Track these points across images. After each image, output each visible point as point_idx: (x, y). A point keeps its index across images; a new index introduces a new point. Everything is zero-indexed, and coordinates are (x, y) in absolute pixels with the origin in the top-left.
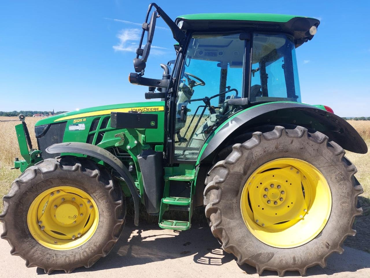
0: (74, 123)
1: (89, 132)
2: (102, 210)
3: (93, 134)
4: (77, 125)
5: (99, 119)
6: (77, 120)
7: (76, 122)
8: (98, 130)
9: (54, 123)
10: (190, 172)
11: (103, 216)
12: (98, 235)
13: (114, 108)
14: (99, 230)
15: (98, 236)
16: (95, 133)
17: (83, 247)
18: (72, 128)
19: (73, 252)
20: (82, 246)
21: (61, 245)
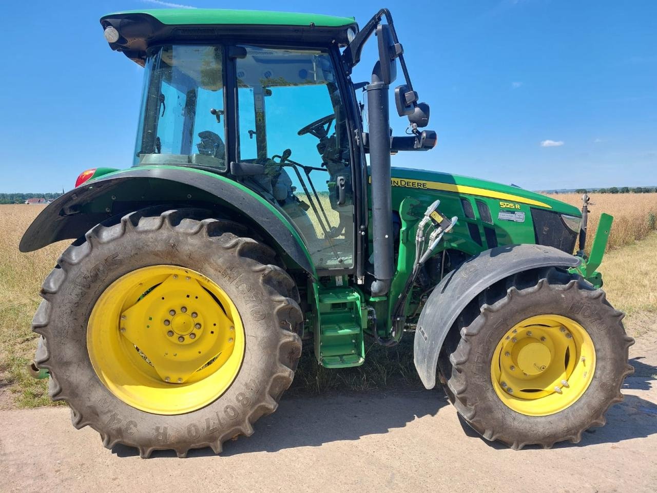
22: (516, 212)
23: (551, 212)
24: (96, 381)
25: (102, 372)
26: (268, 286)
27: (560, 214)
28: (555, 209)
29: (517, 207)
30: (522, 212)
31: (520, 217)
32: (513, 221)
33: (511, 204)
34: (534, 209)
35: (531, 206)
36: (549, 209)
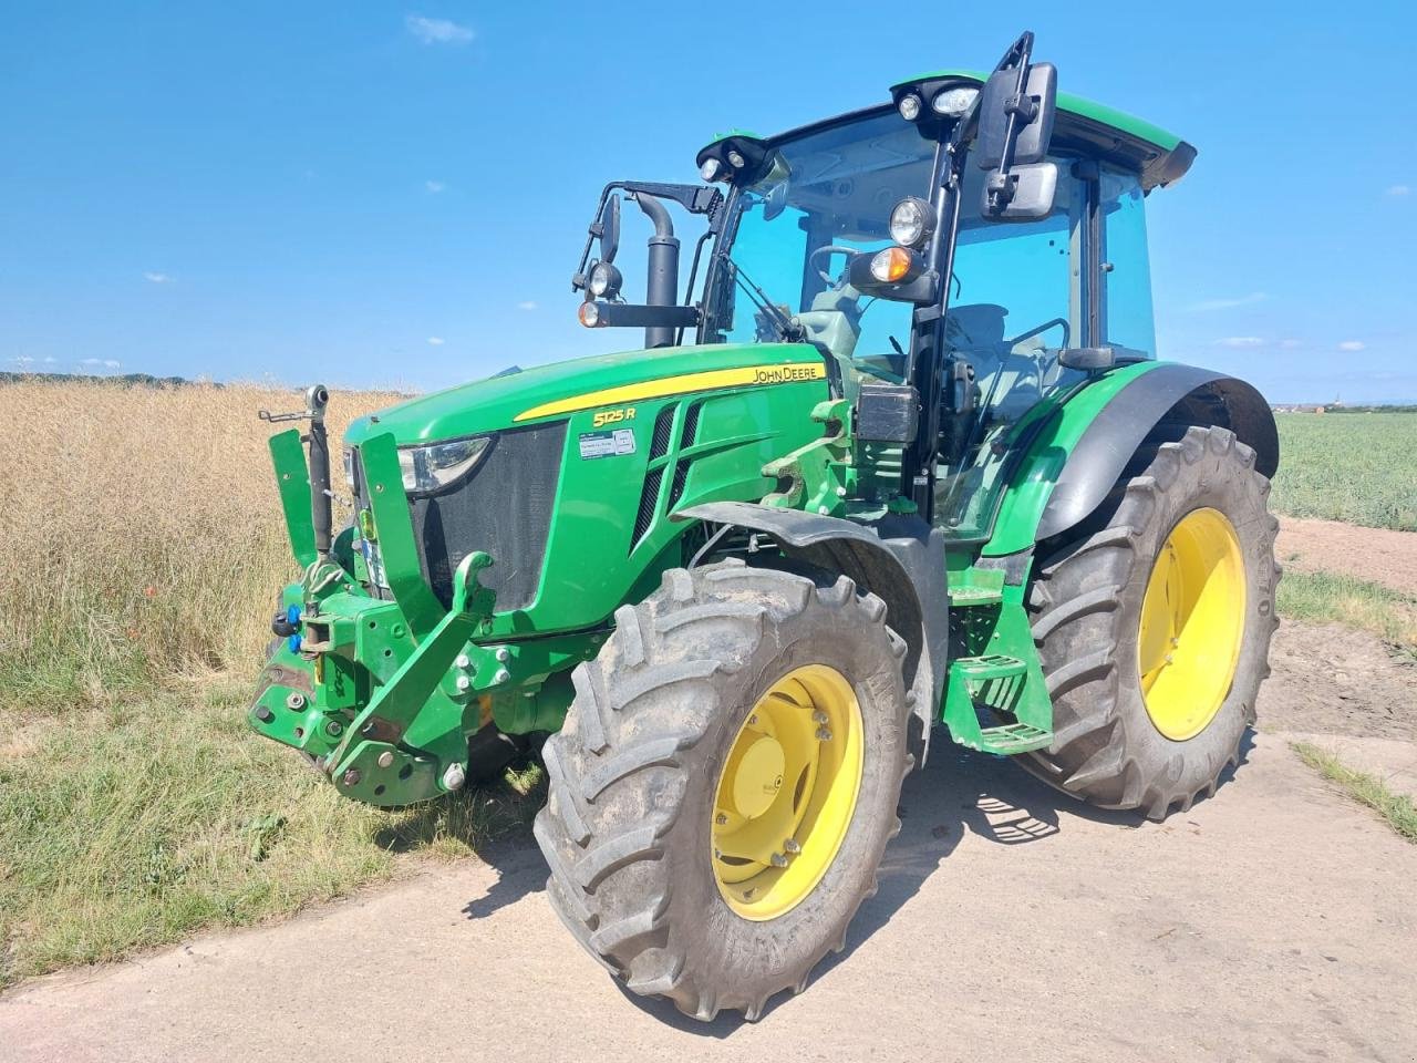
0: (596, 425)
1: (650, 460)
2: (879, 730)
3: (659, 471)
4: (608, 435)
5: (673, 410)
6: (606, 414)
7: (601, 419)
8: (672, 451)
9: (516, 425)
10: (959, 577)
11: (878, 753)
12: (863, 825)
13: (723, 365)
14: (865, 808)
15: (865, 828)
16: (666, 465)
17: (828, 882)
18: (591, 449)
19: (809, 909)
20: (823, 878)
21: (764, 900)
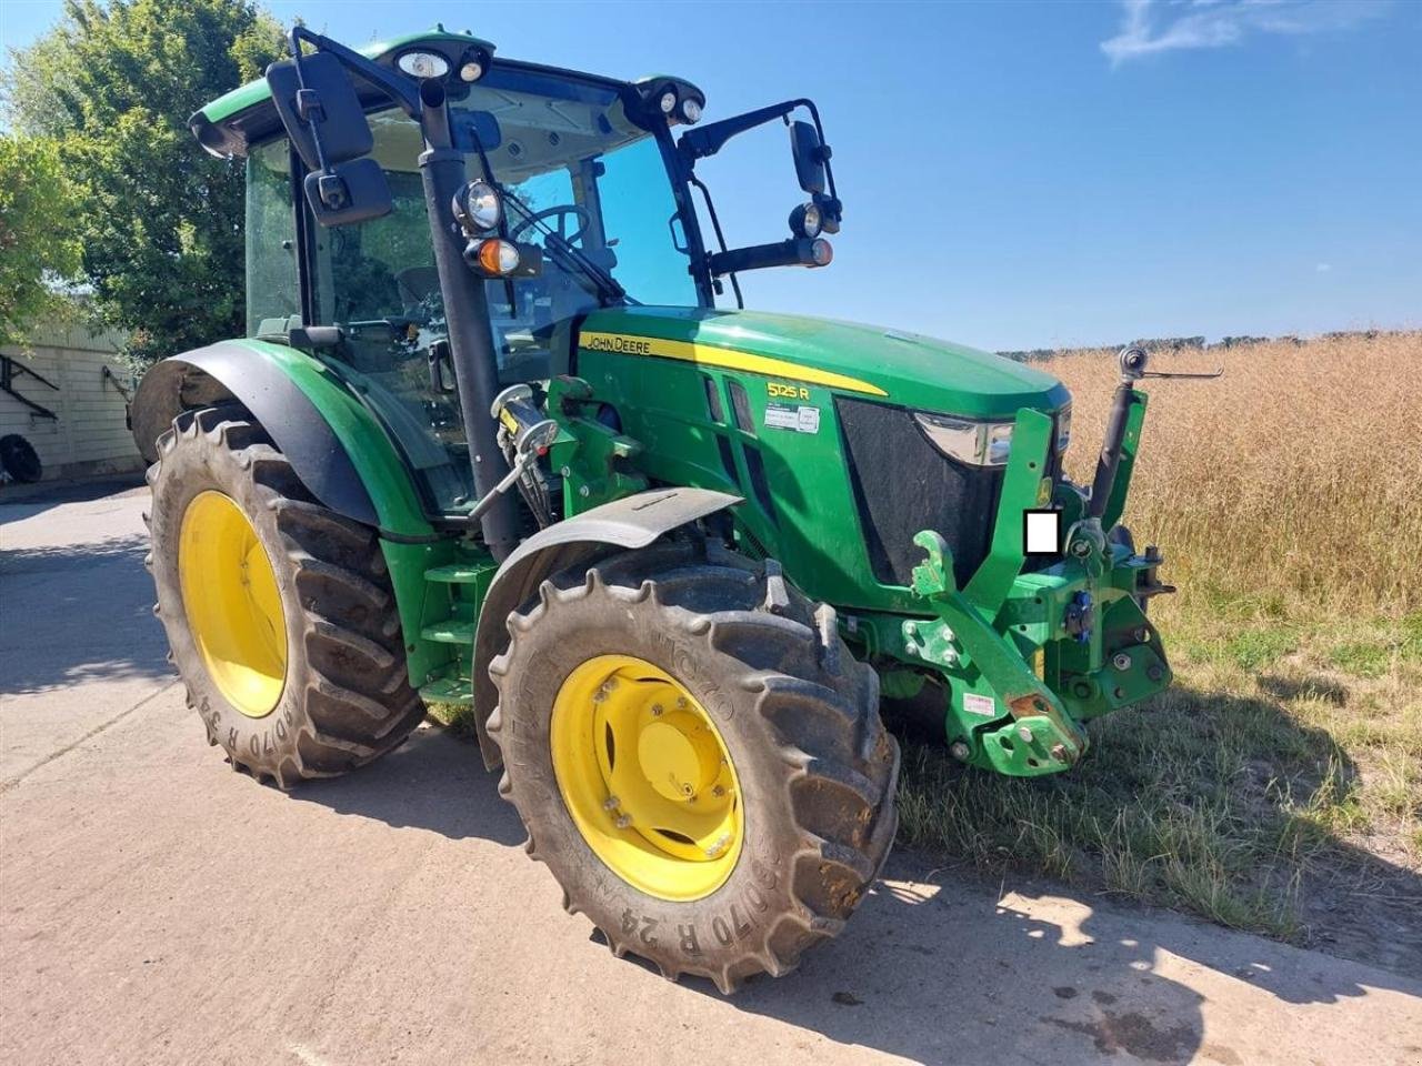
22: (800, 408)
23: (884, 405)
24: (193, 646)
25: (200, 637)
26: (286, 535)
27: (911, 412)
28: (897, 400)
29: (802, 394)
30: (813, 406)
31: (808, 420)
32: (794, 430)
33: (790, 389)
34: (841, 399)
35: (835, 391)
36: (882, 400)
